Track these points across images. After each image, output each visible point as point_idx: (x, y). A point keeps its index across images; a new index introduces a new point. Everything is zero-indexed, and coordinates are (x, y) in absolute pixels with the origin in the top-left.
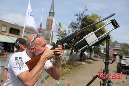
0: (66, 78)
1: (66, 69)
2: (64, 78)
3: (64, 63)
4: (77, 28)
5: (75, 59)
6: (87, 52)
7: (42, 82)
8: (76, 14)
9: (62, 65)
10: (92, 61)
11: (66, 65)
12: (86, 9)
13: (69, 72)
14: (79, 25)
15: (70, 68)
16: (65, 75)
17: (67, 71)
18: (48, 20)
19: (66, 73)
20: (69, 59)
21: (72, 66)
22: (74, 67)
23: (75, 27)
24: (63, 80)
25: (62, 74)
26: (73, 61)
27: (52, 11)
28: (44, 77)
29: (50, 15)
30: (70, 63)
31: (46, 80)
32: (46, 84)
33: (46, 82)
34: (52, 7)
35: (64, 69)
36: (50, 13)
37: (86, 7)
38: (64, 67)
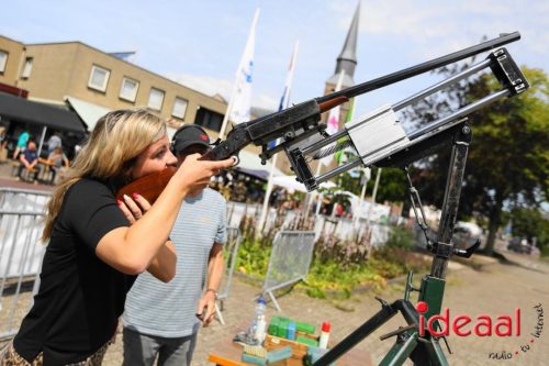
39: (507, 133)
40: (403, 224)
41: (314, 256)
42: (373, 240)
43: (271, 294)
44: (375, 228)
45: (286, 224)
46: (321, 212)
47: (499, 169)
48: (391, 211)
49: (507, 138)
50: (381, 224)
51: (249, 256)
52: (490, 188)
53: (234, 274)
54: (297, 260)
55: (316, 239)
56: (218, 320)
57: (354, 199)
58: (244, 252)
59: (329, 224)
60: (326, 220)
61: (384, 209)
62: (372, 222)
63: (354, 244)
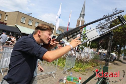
0: (87, 74)
1: (89, 66)
2: (85, 74)
3: (87, 60)
4: (105, 28)
5: (100, 58)
6: (116, 54)
7: (64, 73)
8: (104, 15)
9: (85, 62)
10: (119, 63)
11: (89, 62)
12: (117, 10)
13: (91, 69)
14: (108, 26)
15: (93, 66)
16: (86, 71)
17: (90, 68)
18: (78, 21)
19: (88, 70)
20: (93, 57)
21: (96, 64)
22: (98, 65)
23: (103, 28)
24: (84, 75)
25: (84, 70)
26: (97, 60)
27: (83, 13)
28: (66, 69)
29: (80, 17)
30: (94, 61)
31: (68, 72)
32: (67, 75)
33: (67, 74)
34: (83, 9)
35: (87, 65)
36: (80, 14)
37: (116, 8)
38: (87, 64)
39: (122, 31)
40: (97, 54)
41: (76, 62)
42: (90, 58)
43: (66, 71)
44: (90, 55)
45: (69, 54)
46: (77, 51)
47: (120, 40)
48: (94, 50)
49: (122, 32)
50: (92, 54)
51: (60, 62)
52: (118, 45)
53: (57, 66)
54: (72, 63)
55: (76, 58)
56: (54, 77)
57: (85, 48)
58: (59, 61)
59: (79, 54)
60: (78, 53)
61: (92, 50)
62: (89, 53)
63: (85, 59)
